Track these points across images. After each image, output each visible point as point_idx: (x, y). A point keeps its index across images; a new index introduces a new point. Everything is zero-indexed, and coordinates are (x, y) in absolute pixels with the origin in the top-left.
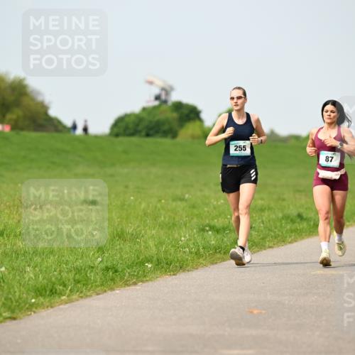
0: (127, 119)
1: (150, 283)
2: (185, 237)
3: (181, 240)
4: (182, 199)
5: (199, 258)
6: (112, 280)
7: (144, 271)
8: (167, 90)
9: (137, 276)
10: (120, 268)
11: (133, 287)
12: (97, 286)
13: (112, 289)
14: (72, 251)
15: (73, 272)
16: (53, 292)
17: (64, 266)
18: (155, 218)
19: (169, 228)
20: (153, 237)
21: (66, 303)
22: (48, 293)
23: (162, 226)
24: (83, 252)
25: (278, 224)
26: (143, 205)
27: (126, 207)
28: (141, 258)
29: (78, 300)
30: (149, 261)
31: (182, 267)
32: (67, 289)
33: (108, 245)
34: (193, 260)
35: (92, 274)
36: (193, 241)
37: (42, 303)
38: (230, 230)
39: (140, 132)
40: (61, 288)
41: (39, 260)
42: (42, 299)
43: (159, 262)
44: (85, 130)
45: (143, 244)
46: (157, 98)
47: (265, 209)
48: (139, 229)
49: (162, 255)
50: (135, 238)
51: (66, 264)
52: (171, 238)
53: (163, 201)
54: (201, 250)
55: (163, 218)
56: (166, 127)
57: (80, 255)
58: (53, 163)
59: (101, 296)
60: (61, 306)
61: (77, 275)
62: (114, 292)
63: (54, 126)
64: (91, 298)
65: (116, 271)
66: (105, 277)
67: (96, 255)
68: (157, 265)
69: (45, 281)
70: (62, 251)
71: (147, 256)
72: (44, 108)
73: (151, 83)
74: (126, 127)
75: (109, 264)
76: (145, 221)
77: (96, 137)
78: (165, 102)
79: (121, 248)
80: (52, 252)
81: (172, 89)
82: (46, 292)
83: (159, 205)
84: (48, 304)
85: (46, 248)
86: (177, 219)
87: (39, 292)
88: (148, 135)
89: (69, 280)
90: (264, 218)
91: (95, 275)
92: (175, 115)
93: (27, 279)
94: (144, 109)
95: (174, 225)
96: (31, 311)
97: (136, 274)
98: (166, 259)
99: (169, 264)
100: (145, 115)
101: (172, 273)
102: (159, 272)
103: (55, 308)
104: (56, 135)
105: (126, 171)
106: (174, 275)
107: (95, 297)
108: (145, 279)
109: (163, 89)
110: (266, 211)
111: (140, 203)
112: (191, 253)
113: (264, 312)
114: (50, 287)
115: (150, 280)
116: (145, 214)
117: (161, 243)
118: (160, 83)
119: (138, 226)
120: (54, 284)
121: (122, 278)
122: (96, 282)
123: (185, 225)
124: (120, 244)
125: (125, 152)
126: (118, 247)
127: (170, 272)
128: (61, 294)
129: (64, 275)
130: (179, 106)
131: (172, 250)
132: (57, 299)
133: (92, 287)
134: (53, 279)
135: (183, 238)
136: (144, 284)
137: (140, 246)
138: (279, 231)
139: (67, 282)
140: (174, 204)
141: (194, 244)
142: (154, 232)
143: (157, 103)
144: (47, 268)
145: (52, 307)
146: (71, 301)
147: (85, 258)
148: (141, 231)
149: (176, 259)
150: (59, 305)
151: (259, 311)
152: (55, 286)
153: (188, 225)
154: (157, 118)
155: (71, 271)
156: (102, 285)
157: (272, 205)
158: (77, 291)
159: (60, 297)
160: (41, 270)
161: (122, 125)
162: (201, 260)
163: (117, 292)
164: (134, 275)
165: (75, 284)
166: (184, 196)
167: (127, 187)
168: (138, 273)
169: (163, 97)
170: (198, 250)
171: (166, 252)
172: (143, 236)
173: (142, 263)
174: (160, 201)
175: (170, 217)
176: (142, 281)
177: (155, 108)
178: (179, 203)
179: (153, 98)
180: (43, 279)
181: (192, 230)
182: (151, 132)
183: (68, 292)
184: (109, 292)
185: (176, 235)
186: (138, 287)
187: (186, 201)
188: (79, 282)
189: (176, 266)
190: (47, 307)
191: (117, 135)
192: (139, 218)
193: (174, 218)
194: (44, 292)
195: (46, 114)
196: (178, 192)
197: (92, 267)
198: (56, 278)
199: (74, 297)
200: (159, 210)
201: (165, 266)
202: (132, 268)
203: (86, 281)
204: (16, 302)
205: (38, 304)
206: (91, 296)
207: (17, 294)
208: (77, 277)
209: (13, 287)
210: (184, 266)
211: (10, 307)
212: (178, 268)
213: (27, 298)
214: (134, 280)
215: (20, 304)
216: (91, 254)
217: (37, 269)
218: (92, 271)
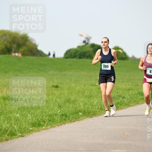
0: (71, 51)
1: (81, 121)
2: (96, 101)
5: (102, 111)
6: (65, 120)
7: (78, 116)
8: (88, 39)
9: (76, 118)
10: (68, 115)
11: (74, 123)
13: (65, 124)
14: (47, 107)
15: (48, 117)
16: (39, 125)
17: (44, 114)
18: (83, 93)
19: (89, 98)
20: (82, 101)
21: (45, 130)
22: (37, 125)
23: (86, 97)
24: (52, 108)
25: (136, 96)
26: (78, 88)
27: (70, 89)
28: (77, 110)
29: (50, 128)
30: (80, 112)
31: (94, 114)
32: (45, 124)
33: (63, 105)
34: (99, 111)
35: (56, 117)
36: (99, 103)
37: (35, 130)
38: (115, 98)
39: (77, 56)
40: (43, 123)
41: (33, 111)
42: (34, 128)
43: (85, 112)
44: (54, 55)
46: (84, 42)
47: (130, 89)
48: (76, 98)
49: (86, 109)
50: (74, 102)
52: (90, 102)
53: (86, 86)
54: (103, 107)
55: (86, 93)
56: (88, 54)
58: (40, 70)
59: (59, 127)
60: (43, 131)
62: (65, 125)
63: (40, 54)
65: (66, 116)
66: (62, 118)
67: (58, 109)
69: (36, 120)
70: (43, 107)
71: (80, 109)
72: (35, 46)
73: (81, 35)
74: (71, 54)
75: (63, 113)
76: (79, 95)
77: (58, 59)
78: (88, 44)
79: (68, 106)
80: (39, 108)
81: (90, 38)
82: (36, 125)
83: (85, 88)
84: (37, 130)
85: (36, 106)
86: (92, 94)
87: (34, 125)
88: (80, 58)
89: (46, 120)
90: (130, 94)
91: (57, 118)
92: (92, 49)
93: (28, 119)
94: (79, 47)
95: (91, 96)
96: (30, 133)
98: (88, 111)
99: (89, 113)
100: (79, 49)
102: (84, 116)
103: (40, 132)
104: (40, 57)
105: (70, 73)
106: (91, 118)
107: (57, 127)
108: (78, 120)
109: (87, 38)
110: (131, 90)
111: (77, 87)
112: (98, 108)
113: (129, 134)
114: (38, 123)
115: (81, 120)
116: (79, 92)
117: (86, 104)
118: (86, 36)
119: (76, 97)
120: (40, 121)
121: (69, 119)
122: (58, 121)
123: (96, 96)
124: (68, 105)
125: (70, 65)
126: (67, 106)
127: (89, 116)
128: (43, 126)
129: (44, 117)
130: (93, 45)
131: (91, 107)
132: (41, 128)
133: (56, 123)
134: (39, 119)
135: (95, 102)
136: (78, 122)
137: (77, 105)
138: (136, 99)
139: (45, 121)
140: (91, 87)
141: (100, 104)
142: (82, 99)
143: (84, 44)
144: (37, 114)
145: (39, 131)
146: (47, 129)
147: (53, 110)
148: (77, 99)
149: (92, 111)
150: (42, 131)
151: (127, 133)
152: (40, 122)
153: (97, 96)
154: (84, 51)
156: (60, 122)
157: (133, 88)
158: (50, 125)
159: (42, 127)
160: (34, 116)
161: (69, 53)
162: (103, 111)
163: (67, 125)
164: (74, 118)
166: (96, 84)
167: (71, 80)
169: (87, 42)
170: (102, 107)
171: (88, 108)
172: (78, 101)
173: (77, 113)
174: (85, 86)
175: (89, 93)
176: (77, 120)
177: (83, 46)
178: (93, 87)
179: (82, 42)
180: (35, 119)
181: (99, 98)
182: (81, 57)
183: (46, 125)
184: (63, 125)
185: (92, 101)
186: (75, 123)
187: (96, 86)
188: (50, 121)
189: (92, 114)
190: (37, 131)
191: (67, 58)
192: (76, 93)
193: (91, 93)
194: (35, 125)
195: (37, 49)
196: (93, 82)
197: (56, 114)
198: (41, 119)
199: (49, 127)
200: (85, 90)
201: (87, 114)
202: (73, 115)
203: (53, 120)
204: (24, 129)
205: (33, 130)
206: (56, 127)
207: (24, 126)
208: (50, 118)
209: (22, 123)
210: (96, 114)
211: (21, 131)
212: (93, 115)
213: (28, 128)
214: (74, 120)
215: (25, 130)
216: (56, 108)
217: (33, 115)
218: (56, 116)
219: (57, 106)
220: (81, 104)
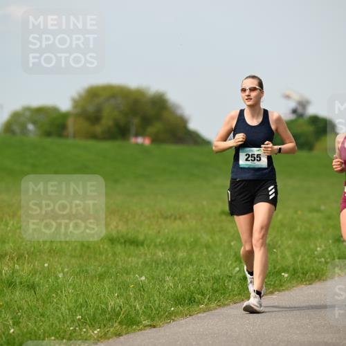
1: (287, 292)
2: (320, 247)
3: (316, 250)
4: (318, 211)
7: (280, 281)
8: (304, 104)
9: (274, 286)
11: (270, 296)
12: (234, 295)
15: (212, 282)
16: (192, 301)
17: (203, 275)
18: (292, 229)
19: (306, 239)
20: (289, 247)
21: (205, 311)
22: (187, 301)
23: (298, 236)
24: (221, 262)
28: (278, 267)
29: (216, 309)
30: (284, 272)
31: (317, 277)
32: (205, 298)
34: (328, 270)
35: (230, 283)
36: (328, 251)
37: (181, 311)
40: (200, 296)
41: (178, 269)
42: (181, 308)
43: (295, 272)
45: (279, 254)
46: (294, 111)
48: (275, 239)
49: (298, 265)
50: (272, 247)
51: (205, 273)
52: (307, 248)
53: (300, 212)
57: (218, 265)
59: (235, 305)
60: (199, 315)
61: (216, 284)
64: (228, 307)
66: (243, 286)
67: (234, 265)
68: (293, 275)
69: (184, 290)
70: (201, 261)
71: (284, 266)
72: (183, 122)
73: (288, 97)
76: (282, 232)
78: (301, 116)
80: (191, 262)
81: (308, 102)
82: (185, 301)
83: (295, 217)
84: (186, 313)
85: (185, 258)
86: (313, 230)
87: (179, 300)
89: (207, 290)
91: (232, 284)
92: (311, 128)
93: (167, 287)
95: (310, 235)
96: (170, 319)
97: (272, 283)
98: (302, 269)
99: (304, 274)
101: (308, 283)
102: (295, 282)
103: (194, 317)
104: (195, 148)
106: (310, 284)
107: (232, 306)
108: (281, 289)
109: (300, 103)
111: (277, 214)
112: (326, 263)
114: (188, 295)
115: (287, 289)
116: (282, 225)
117: (297, 254)
118: (296, 97)
119: (275, 237)
120: (193, 293)
122: (234, 291)
123: (321, 235)
127: (306, 281)
128: (199, 303)
129: (203, 284)
130: (315, 120)
131: (308, 261)
132: (195, 307)
133: (230, 295)
135: (319, 249)
136: (280, 293)
137: (277, 256)
139: (205, 291)
140: (310, 215)
141: (329, 254)
142: (290, 242)
143: (293, 116)
144: (186, 277)
145: (190, 315)
146: (209, 310)
147: (222, 268)
148: (277, 242)
149: (312, 269)
150: (197, 313)
152: (194, 295)
153: (323, 236)
155: (209, 280)
156: (239, 294)
158: (216, 300)
159: (198, 306)
160: (180, 279)
164: (270, 284)
165: (213, 293)
166: (320, 207)
168: (275, 283)
169: (300, 111)
171: (301, 262)
172: (279, 246)
173: (279, 273)
174: (296, 212)
175: (306, 228)
176: (279, 291)
177: (292, 122)
178: (315, 215)
179: (290, 112)
180: (182, 288)
181: (328, 241)
183: (206, 300)
186: (274, 296)
187: (322, 212)
188: (217, 291)
189: (312, 276)
190: (186, 316)
193: (310, 229)
194: (183, 300)
195: (185, 127)
196: (315, 204)
197: (230, 277)
198: (194, 288)
199: (213, 305)
200: (295, 221)
201: (301, 275)
202: (269, 277)
203: (224, 290)
204: (156, 310)
205: (177, 312)
206: (228, 305)
207: (157, 302)
208: (215, 286)
209: (153, 296)
210: (320, 275)
211: (150, 315)
212: (314, 278)
213: (166, 307)
214: (271, 290)
215: (159, 312)
216: (229, 264)
217: (176, 278)
218: (229, 281)
219: (232, 258)
220: (288, 254)
